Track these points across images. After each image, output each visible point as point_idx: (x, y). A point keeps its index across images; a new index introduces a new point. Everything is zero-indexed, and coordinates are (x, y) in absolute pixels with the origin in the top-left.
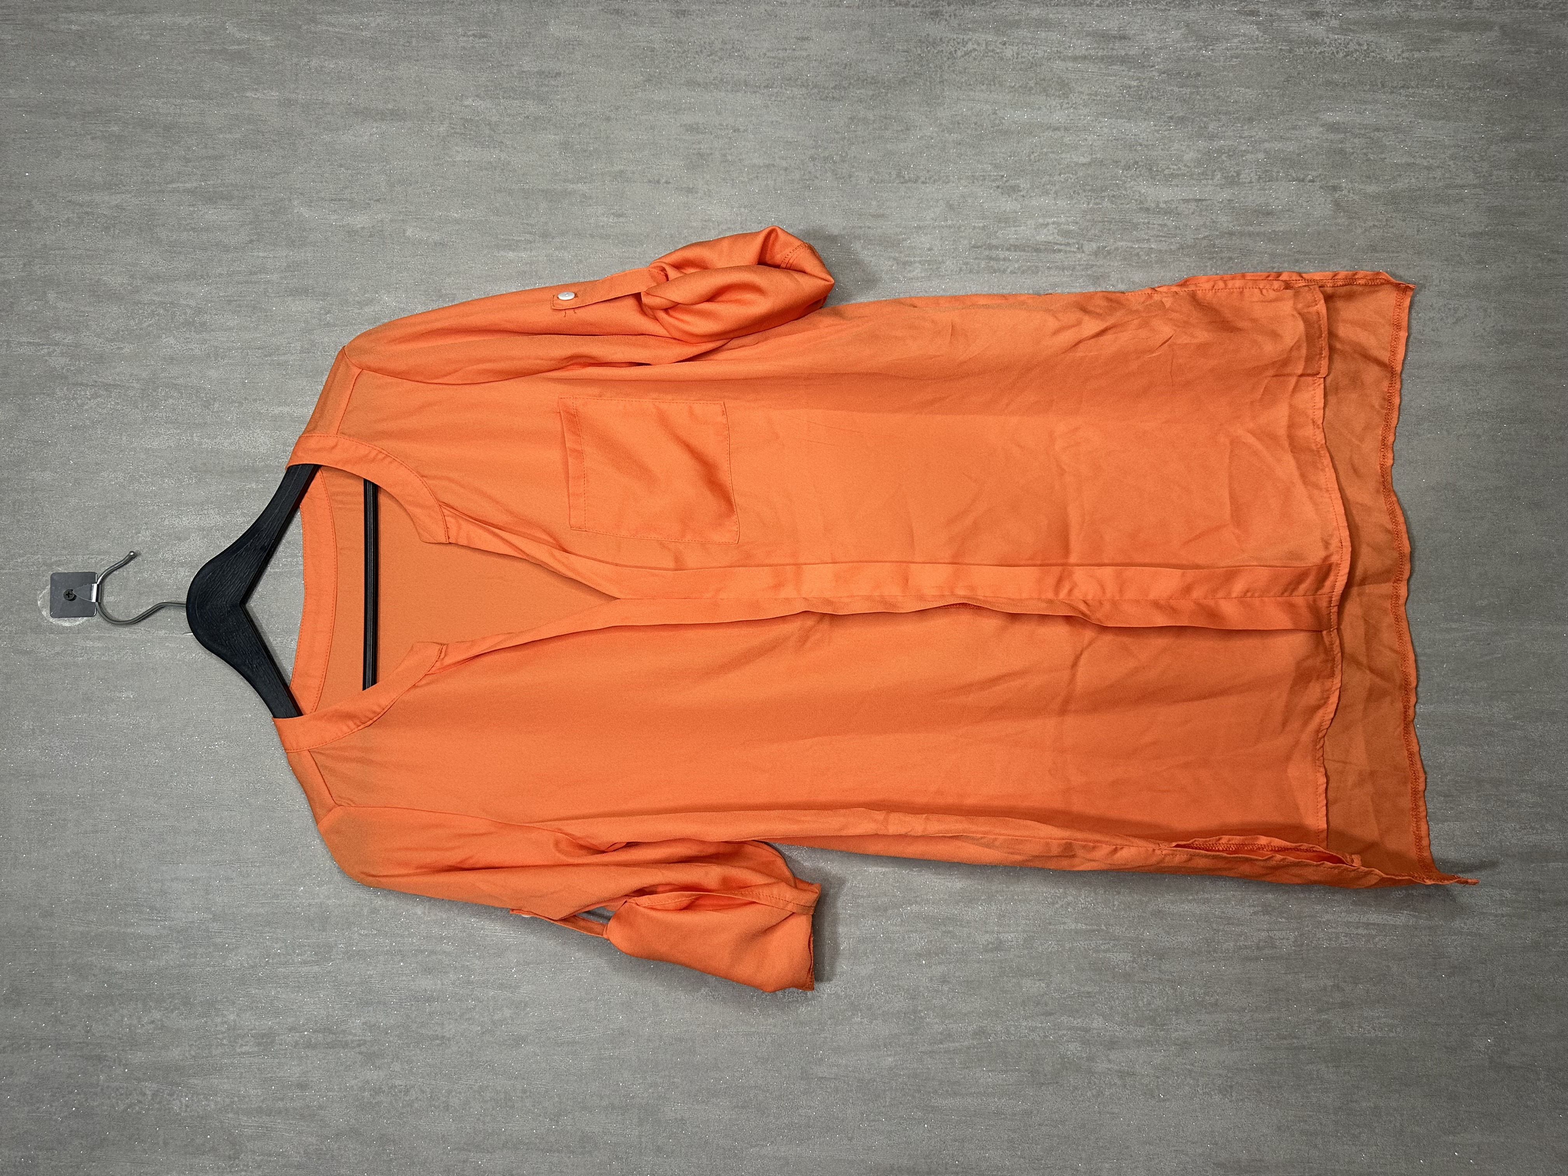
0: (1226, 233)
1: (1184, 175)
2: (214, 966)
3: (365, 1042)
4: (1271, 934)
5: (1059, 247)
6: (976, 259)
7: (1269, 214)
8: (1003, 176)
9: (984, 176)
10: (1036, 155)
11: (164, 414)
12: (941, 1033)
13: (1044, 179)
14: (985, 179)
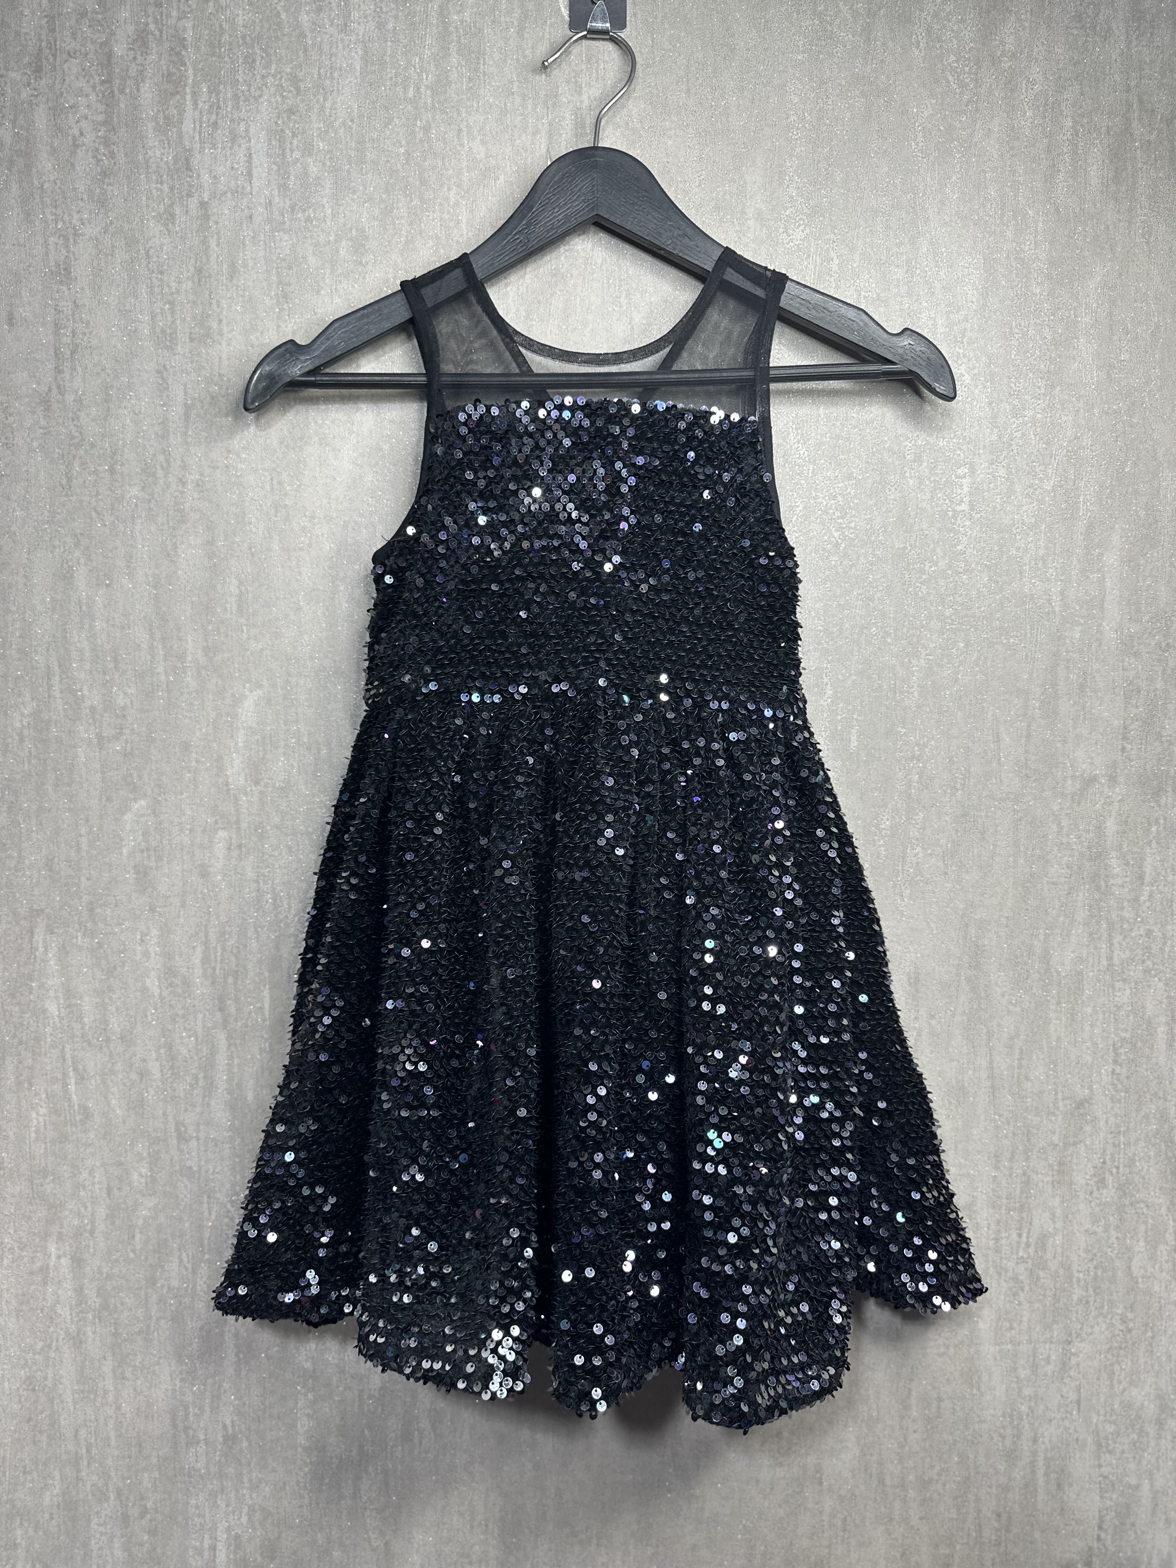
0: (1036, 1434)
1: (1112, 1387)
2: (148, 206)
3: (63, 395)
4: (202, 1444)
5: (1025, 1235)
6: (1014, 1134)
7: (1059, 1486)
8: (1118, 1168)
9: (1119, 1145)
10: (1145, 1210)
11: (830, 107)
12: (85, 1070)
13: (1111, 1219)
14: (1114, 1145)
